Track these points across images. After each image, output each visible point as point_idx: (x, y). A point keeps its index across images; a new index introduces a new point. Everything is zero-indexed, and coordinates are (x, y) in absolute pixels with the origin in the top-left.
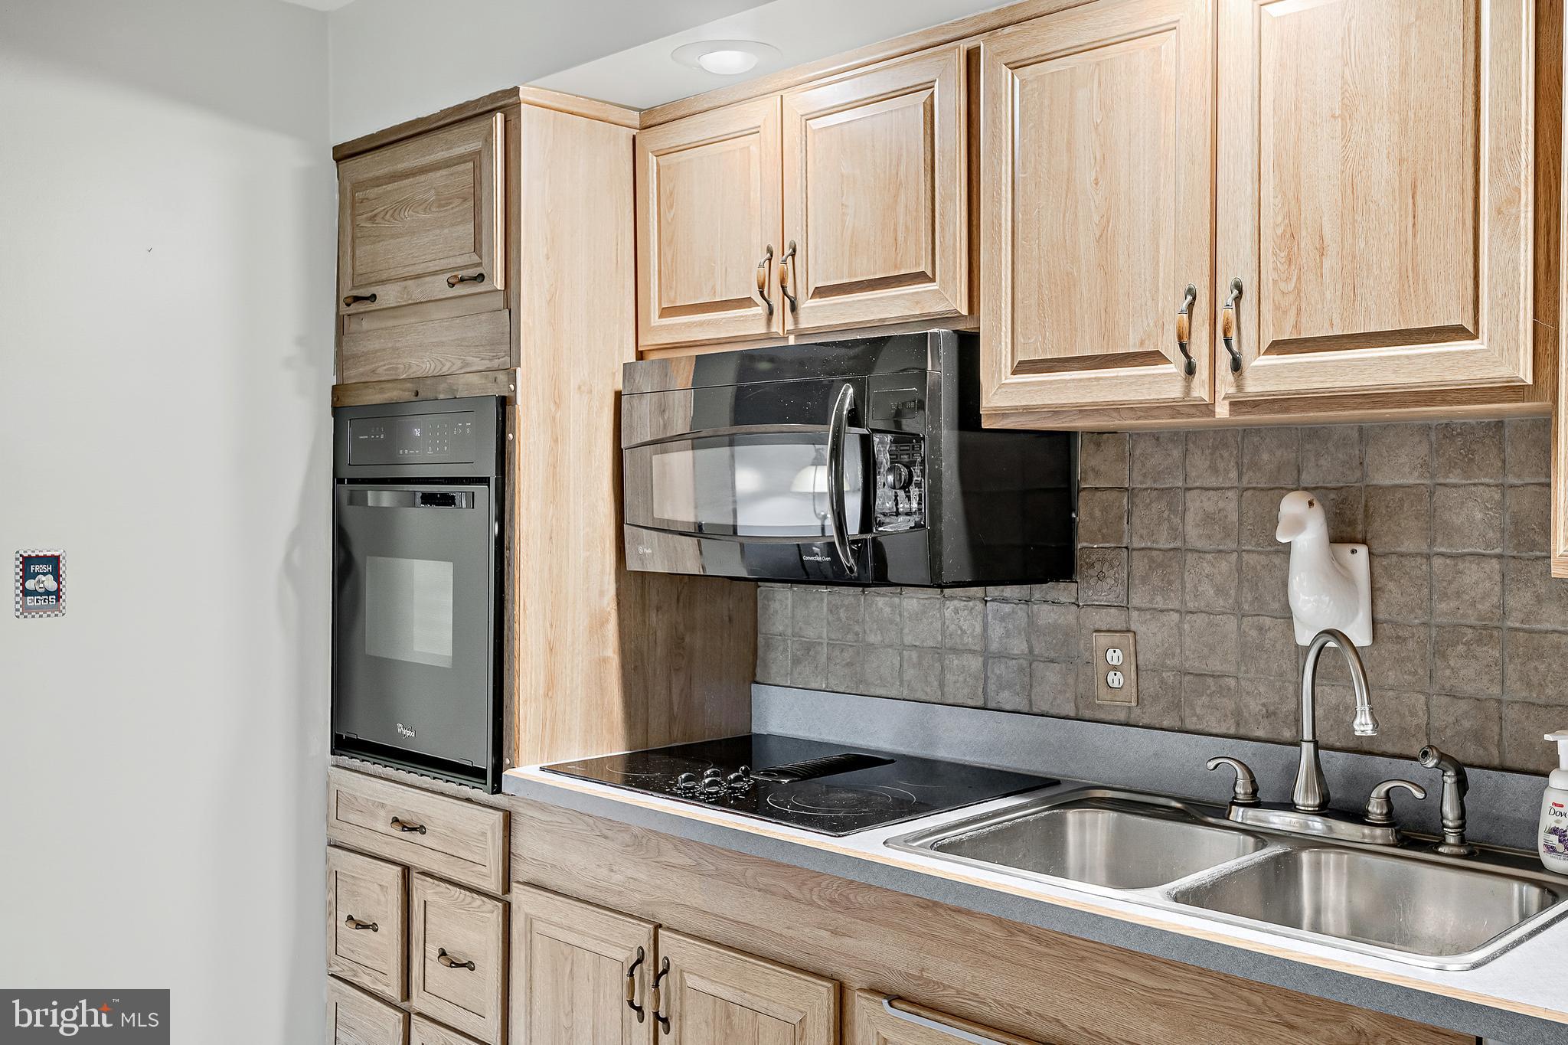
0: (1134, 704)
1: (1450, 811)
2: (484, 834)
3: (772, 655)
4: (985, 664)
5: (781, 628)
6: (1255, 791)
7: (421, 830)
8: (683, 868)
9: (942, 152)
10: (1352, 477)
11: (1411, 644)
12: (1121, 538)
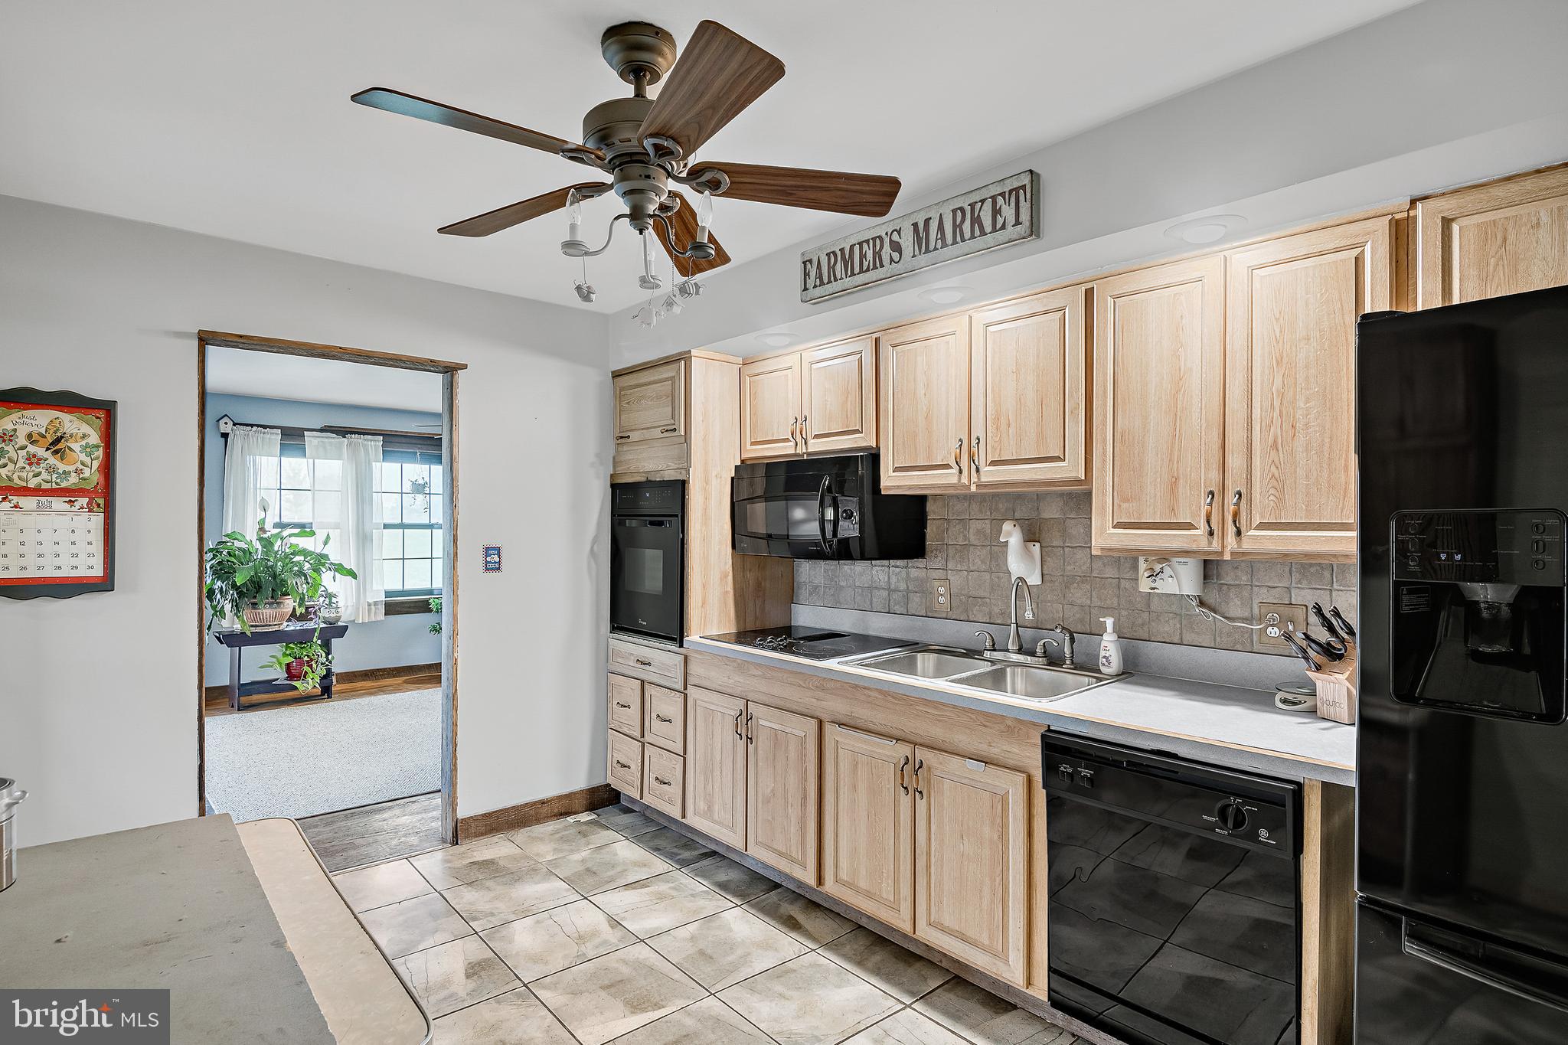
0: (949, 610)
1: (1067, 651)
2: (676, 665)
3: (800, 591)
4: (889, 595)
5: (804, 580)
6: (994, 645)
7: (649, 664)
8: (759, 676)
9: (865, 380)
10: (1034, 515)
11: (1056, 584)
12: (944, 541)
